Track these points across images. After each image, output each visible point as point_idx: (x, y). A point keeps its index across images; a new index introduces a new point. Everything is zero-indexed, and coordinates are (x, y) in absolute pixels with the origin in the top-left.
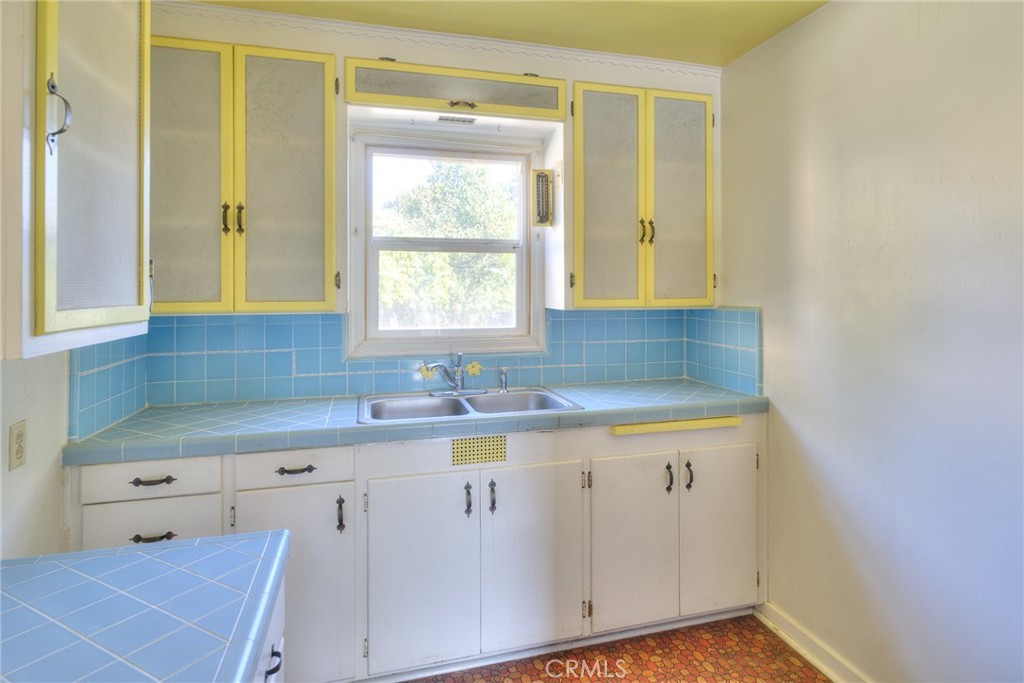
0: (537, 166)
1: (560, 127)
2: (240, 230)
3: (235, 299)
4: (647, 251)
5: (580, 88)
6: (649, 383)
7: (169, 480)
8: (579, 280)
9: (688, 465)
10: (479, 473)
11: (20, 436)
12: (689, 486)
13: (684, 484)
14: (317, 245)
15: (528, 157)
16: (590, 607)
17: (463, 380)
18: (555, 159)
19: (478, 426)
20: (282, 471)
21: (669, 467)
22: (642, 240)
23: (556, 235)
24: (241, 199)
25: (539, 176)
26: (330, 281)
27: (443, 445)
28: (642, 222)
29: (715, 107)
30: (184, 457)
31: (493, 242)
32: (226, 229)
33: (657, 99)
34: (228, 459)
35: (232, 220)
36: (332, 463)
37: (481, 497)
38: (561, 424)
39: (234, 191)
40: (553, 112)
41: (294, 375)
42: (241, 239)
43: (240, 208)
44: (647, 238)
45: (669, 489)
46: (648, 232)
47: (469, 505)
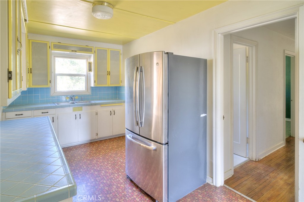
0: (89, 61)
1: (93, 55)
2: (31, 73)
3: (30, 85)
4: (109, 77)
5: (96, 48)
6: (111, 100)
7: (22, 114)
8: (96, 82)
9: (114, 111)
10: (78, 113)
12: (114, 114)
13: (113, 114)
14: (47, 76)
15: (87, 59)
16: (97, 134)
17: (74, 99)
18: (92, 60)
19: (77, 105)
20: (42, 113)
21: (111, 111)
22: (108, 75)
23: (92, 73)
24: (31, 67)
25: (89, 63)
26: (49, 82)
27: (71, 108)
28: (108, 72)
29: (121, 52)
30: (25, 111)
31: (80, 74)
33: (110, 50)
34: (33, 111)
35: (29, 71)
36: (51, 111)
37: (78, 116)
38: (92, 105)
39: (29, 66)
40: (91, 52)
41: (40, 99)
43: (31, 69)
44: (109, 74)
45: (111, 115)
46: (109, 73)
47: (76, 118)
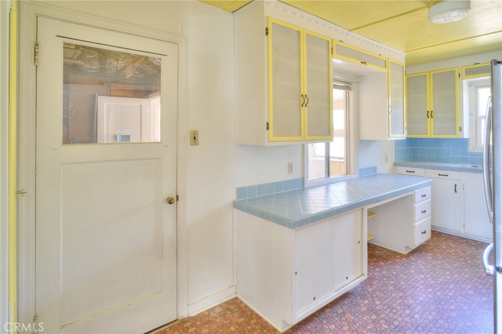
2: (432, 117)
3: (431, 134)
7: (413, 172)
11: (387, 157)
14: (454, 120)
20: (440, 175)
24: (432, 109)
26: (458, 129)
30: (418, 168)
32: (428, 117)
35: (430, 115)
36: (454, 175)
39: (430, 108)
41: (451, 156)
42: (432, 119)
43: (432, 112)
